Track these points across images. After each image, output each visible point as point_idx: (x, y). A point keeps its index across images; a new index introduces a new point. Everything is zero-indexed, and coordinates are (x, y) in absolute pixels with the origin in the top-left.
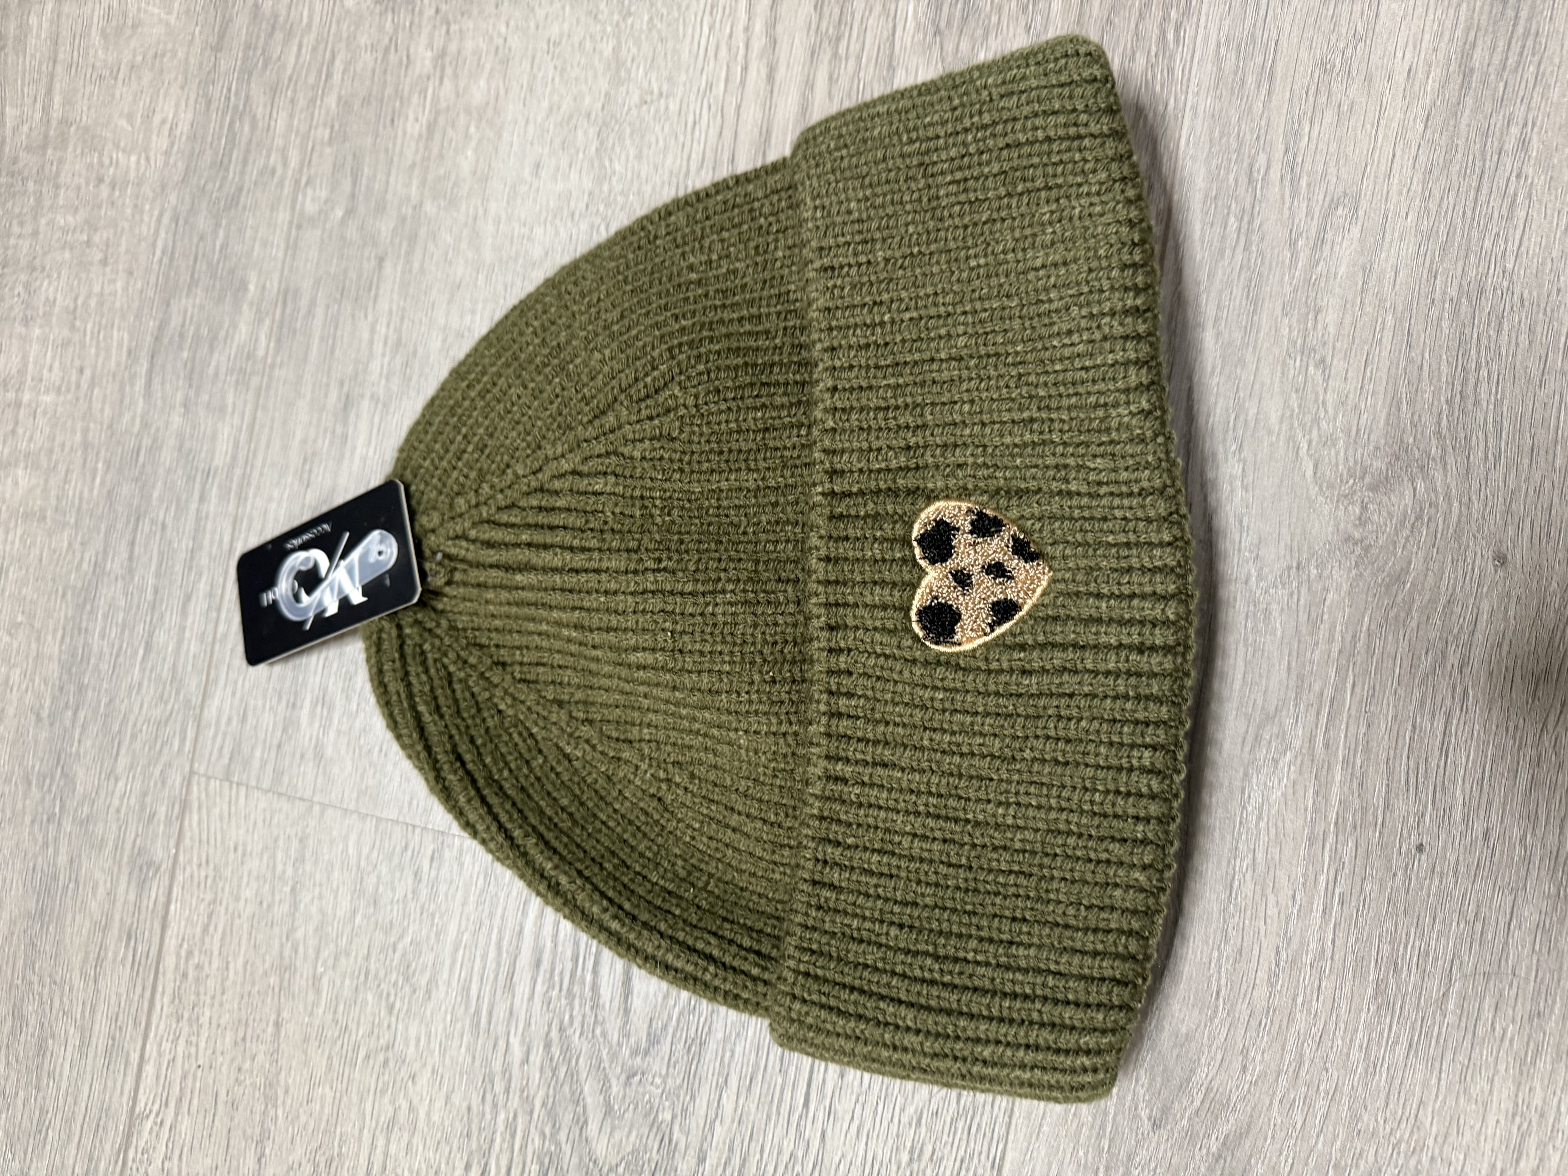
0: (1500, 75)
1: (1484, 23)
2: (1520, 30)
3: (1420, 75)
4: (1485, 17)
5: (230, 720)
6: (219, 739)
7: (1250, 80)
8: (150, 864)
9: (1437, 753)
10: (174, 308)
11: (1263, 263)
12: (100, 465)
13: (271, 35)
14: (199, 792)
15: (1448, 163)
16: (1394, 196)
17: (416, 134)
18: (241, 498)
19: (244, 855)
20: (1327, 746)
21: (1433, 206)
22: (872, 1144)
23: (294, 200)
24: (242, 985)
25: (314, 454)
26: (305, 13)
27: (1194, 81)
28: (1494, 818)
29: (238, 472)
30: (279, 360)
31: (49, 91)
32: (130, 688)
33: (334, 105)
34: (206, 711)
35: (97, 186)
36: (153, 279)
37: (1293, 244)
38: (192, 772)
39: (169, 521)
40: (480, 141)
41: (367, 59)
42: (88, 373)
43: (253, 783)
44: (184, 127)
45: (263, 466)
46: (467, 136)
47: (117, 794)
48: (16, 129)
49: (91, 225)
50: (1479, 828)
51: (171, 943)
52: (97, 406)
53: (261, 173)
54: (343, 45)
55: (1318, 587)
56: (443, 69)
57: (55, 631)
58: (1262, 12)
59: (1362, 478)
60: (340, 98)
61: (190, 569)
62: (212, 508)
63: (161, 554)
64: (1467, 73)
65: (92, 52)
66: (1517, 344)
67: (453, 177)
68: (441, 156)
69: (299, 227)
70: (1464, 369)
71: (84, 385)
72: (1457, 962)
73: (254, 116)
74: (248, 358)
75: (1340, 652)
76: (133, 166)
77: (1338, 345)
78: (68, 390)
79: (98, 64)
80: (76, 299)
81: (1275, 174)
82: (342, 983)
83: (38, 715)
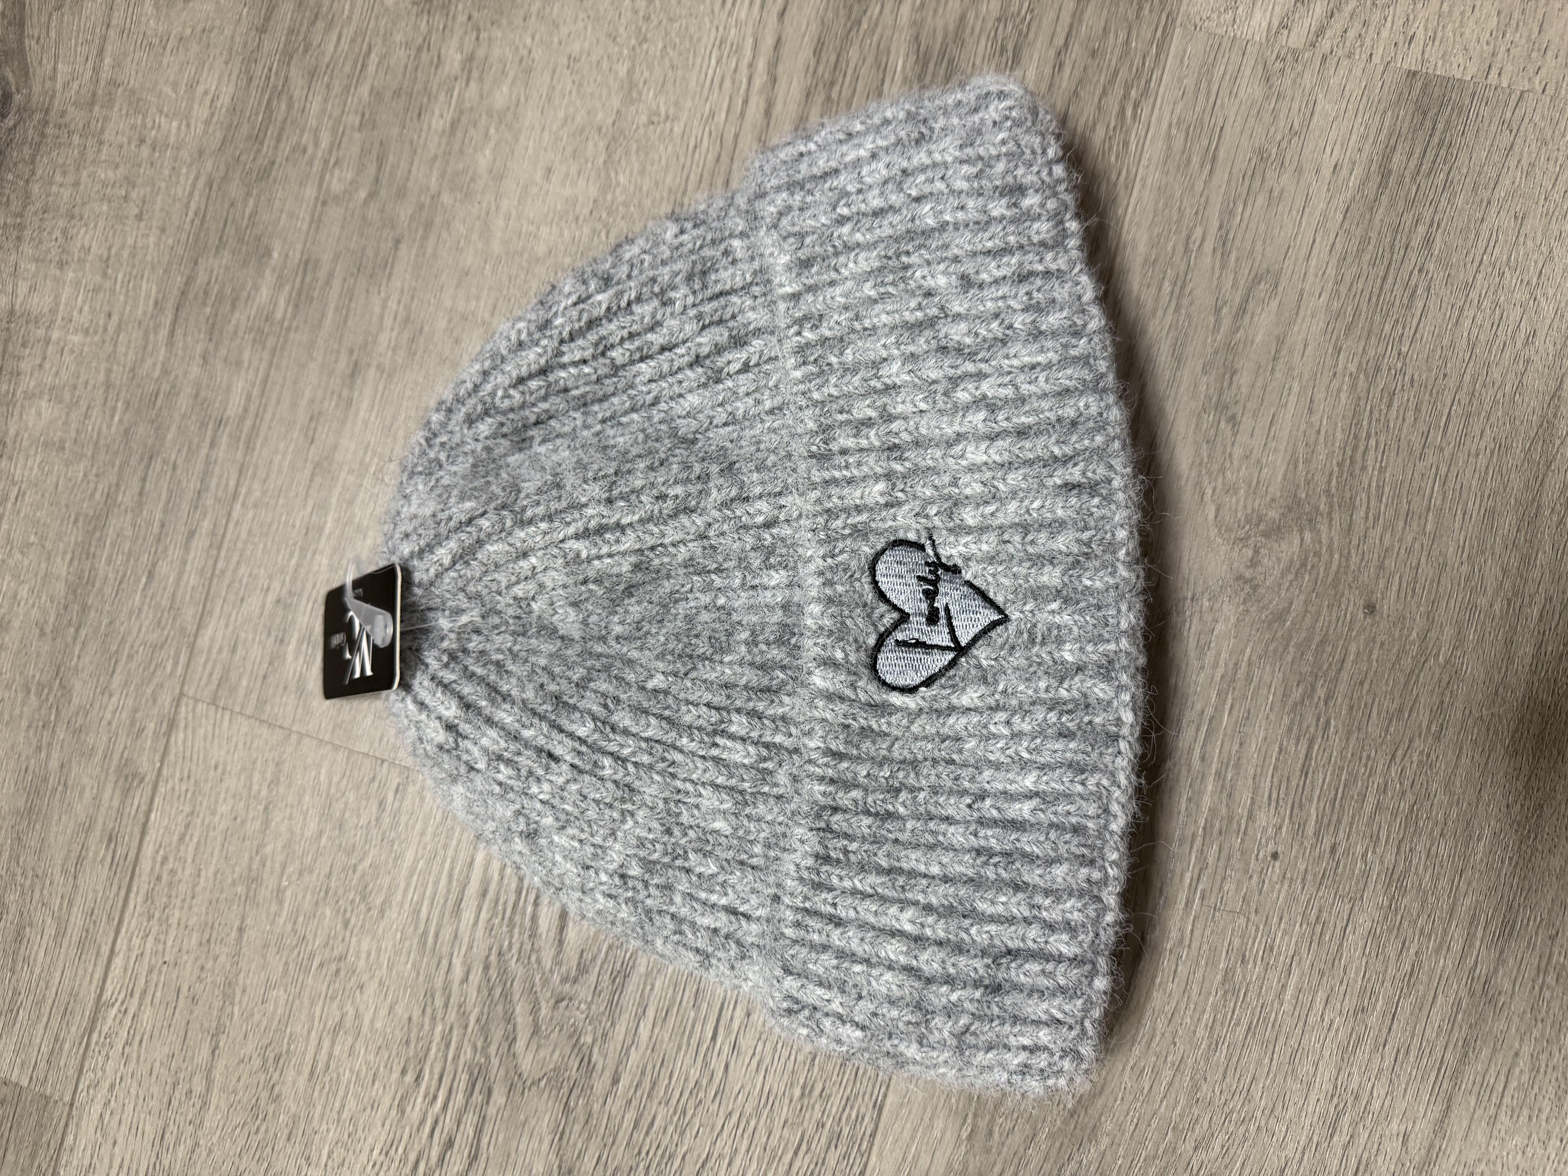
0: (1413, 179)
1: (1404, 131)
2: (1436, 139)
3: (1344, 172)
4: (1406, 125)
5: (221, 649)
6: (209, 667)
7: (1195, 160)
8: (135, 775)
9: (1298, 773)
10: (201, 267)
11: (1189, 325)
12: (120, 405)
13: (313, 23)
14: (187, 712)
15: (1361, 251)
16: (1310, 278)
17: (440, 129)
18: (249, 447)
19: (223, 773)
20: (1203, 759)
21: (1343, 289)
22: (769, 1078)
23: (322, 179)
24: (211, 892)
25: (320, 413)
26: (347, 6)
27: (1146, 156)
28: (1341, 835)
29: (248, 423)
30: (295, 324)
31: (101, 52)
32: (131, 612)
33: (366, 94)
34: (199, 640)
35: (139, 146)
36: (184, 237)
37: (1218, 311)
38: (181, 694)
39: (180, 462)
40: (498, 143)
41: (400, 55)
42: (115, 318)
43: (237, 709)
44: (225, 100)
45: (272, 420)
46: (487, 136)
47: (110, 708)
48: (66, 85)
49: (130, 182)
50: (1327, 842)
51: (149, 849)
52: (121, 349)
53: (294, 150)
54: (379, 40)
55: (1208, 618)
56: (470, 72)
57: (65, 553)
58: (1212, 100)
59: (1258, 525)
60: (372, 88)
61: (196, 507)
62: (221, 454)
63: (170, 491)
64: (1385, 174)
65: (144, 20)
66: (1404, 420)
67: (470, 174)
68: (461, 152)
69: (324, 203)
70: (1356, 437)
71: (111, 329)
72: (1297, 958)
73: (291, 97)
74: (267, 320)
75: (1223, 677)
76: (174, 131)
77: (1249, 405)
78: (96, 333)
79: (149, 32)
80: (110, 249)
81: (1209, 246)
82: (304, 897)
83: (42, 629)
